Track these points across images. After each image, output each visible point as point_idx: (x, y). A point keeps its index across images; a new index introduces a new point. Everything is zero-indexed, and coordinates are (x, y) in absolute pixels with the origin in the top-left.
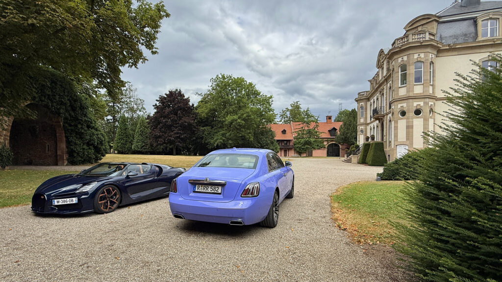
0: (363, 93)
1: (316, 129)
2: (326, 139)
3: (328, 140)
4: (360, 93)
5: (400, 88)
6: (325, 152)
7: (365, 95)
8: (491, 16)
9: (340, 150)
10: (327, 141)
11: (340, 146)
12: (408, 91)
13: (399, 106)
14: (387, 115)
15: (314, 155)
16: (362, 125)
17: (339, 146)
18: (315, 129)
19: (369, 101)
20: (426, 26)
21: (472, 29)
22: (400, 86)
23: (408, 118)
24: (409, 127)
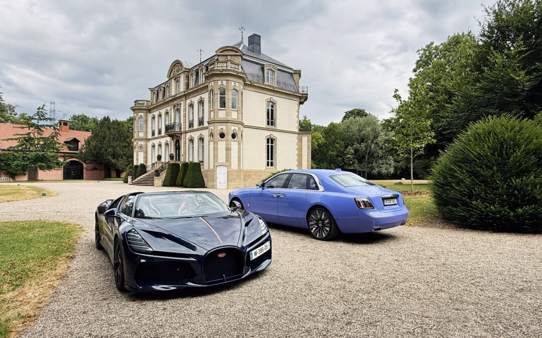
0: (142, 102)
1: (55, 139)
2: (62, 154)
3: (65, 156)
4: (138, 101)
5: (219, 110)
6: (59, 173)
7: (145, 105)
8: (271, 68)
9: (84, 170)
10: (63, 156)
11: (85, 165)
12: (227, 115)
13: (219, 127)
14: (186, 133)
15: (40, 177)
16: (141, 140)
17: (82, 165)
18: (53, 138)
19: (150, 113)
20: (233, 57)
21: (261, 73)
22: (219, 108)
23: (227, 141)
24: (228, 149)
